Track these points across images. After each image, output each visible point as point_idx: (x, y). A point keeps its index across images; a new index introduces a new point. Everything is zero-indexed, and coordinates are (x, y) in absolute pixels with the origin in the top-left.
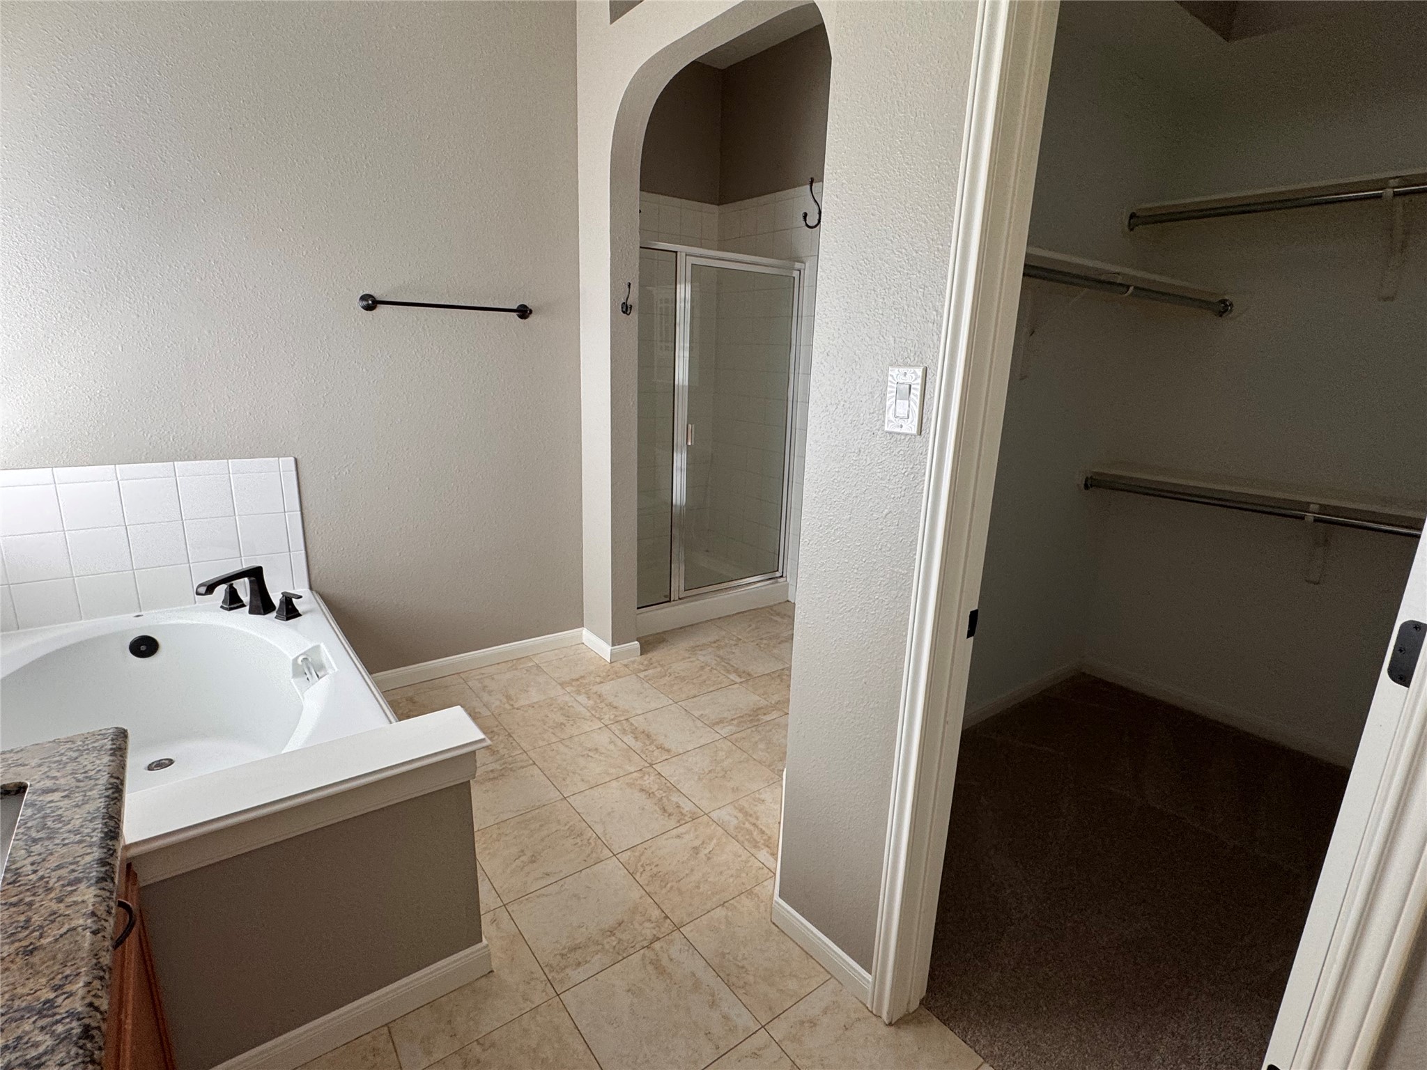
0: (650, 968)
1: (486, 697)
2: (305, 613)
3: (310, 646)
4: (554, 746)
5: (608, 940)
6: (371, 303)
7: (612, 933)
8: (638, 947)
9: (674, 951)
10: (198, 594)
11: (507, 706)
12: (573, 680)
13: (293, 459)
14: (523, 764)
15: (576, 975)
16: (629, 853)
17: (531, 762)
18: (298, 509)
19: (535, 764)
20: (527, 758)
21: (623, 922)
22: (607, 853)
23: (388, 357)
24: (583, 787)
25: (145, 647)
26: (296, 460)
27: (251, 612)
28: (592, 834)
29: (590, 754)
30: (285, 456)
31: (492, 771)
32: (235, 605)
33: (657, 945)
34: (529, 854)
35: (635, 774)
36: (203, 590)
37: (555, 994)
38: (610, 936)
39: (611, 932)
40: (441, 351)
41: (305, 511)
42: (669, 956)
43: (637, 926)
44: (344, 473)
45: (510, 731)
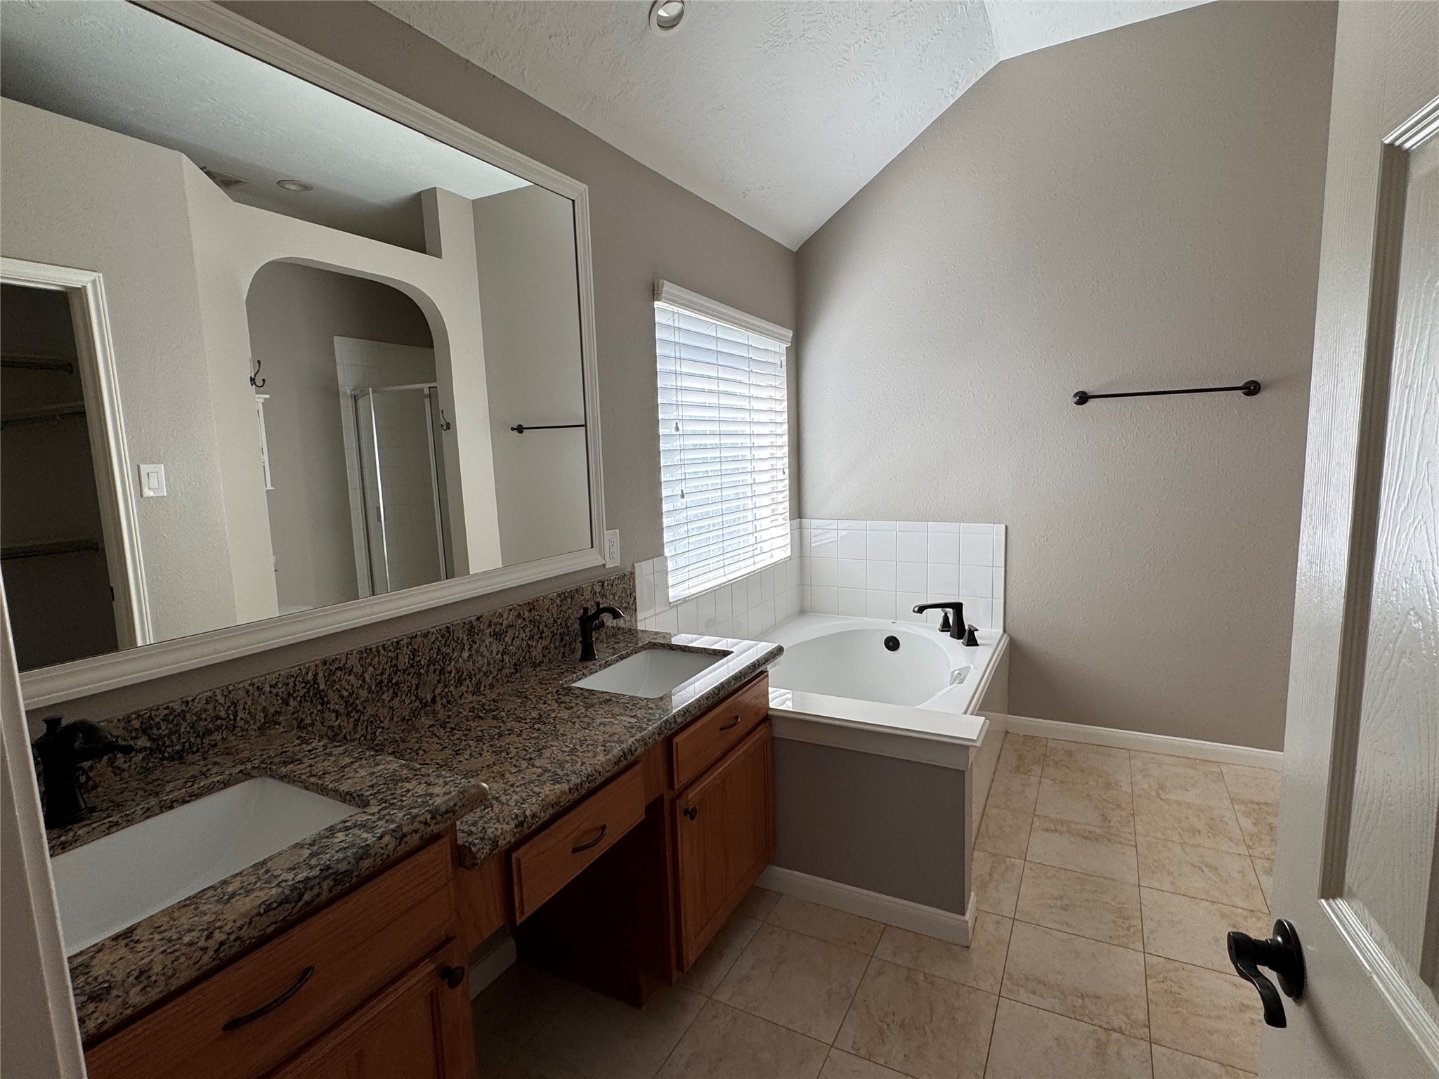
0: (1091, 1043)
1: (1139, 777)
2: (982, 645)
3: (965, 665)
4: (1170, 845)
5: (1075, 999)
6: (1083, 398)
7: (1082, 997)
8: (1098, 1022)
9: (1127, 1052)
10: (914, 611)
11: (1153, 793)
12: (1252, 802)
13: (1004, 526)
14: (1123, 841)
15: (1024, 995)
16: (1162, 960)
17: (1134, 844)
18: (1003, 565)
19: (1136, 847)
20: (1133, 839)
21: (1100, 998)
22: (1139, 946)
23: (1093, 443)
24: (1166, 886)
25: (892, 644)
26: (1006, 527)
27: (951, 636)
28: (1139, 925)
29: (1204, 868)
30: (998, 523)
31: (1090, 832)
32: (946, 629)
33: (1115, 1036)
34: (1066, 901)
35: (1240, 910)
36: (916, 609)
37: (998, 994)
38: (1078, 997)
39: (1082, 995)
40: (1147, 435)
41: (1008, 569)
42: (1118, 1050)
43: (1111, 1011)
44: (1043, 541)
45: (1136, 812)
